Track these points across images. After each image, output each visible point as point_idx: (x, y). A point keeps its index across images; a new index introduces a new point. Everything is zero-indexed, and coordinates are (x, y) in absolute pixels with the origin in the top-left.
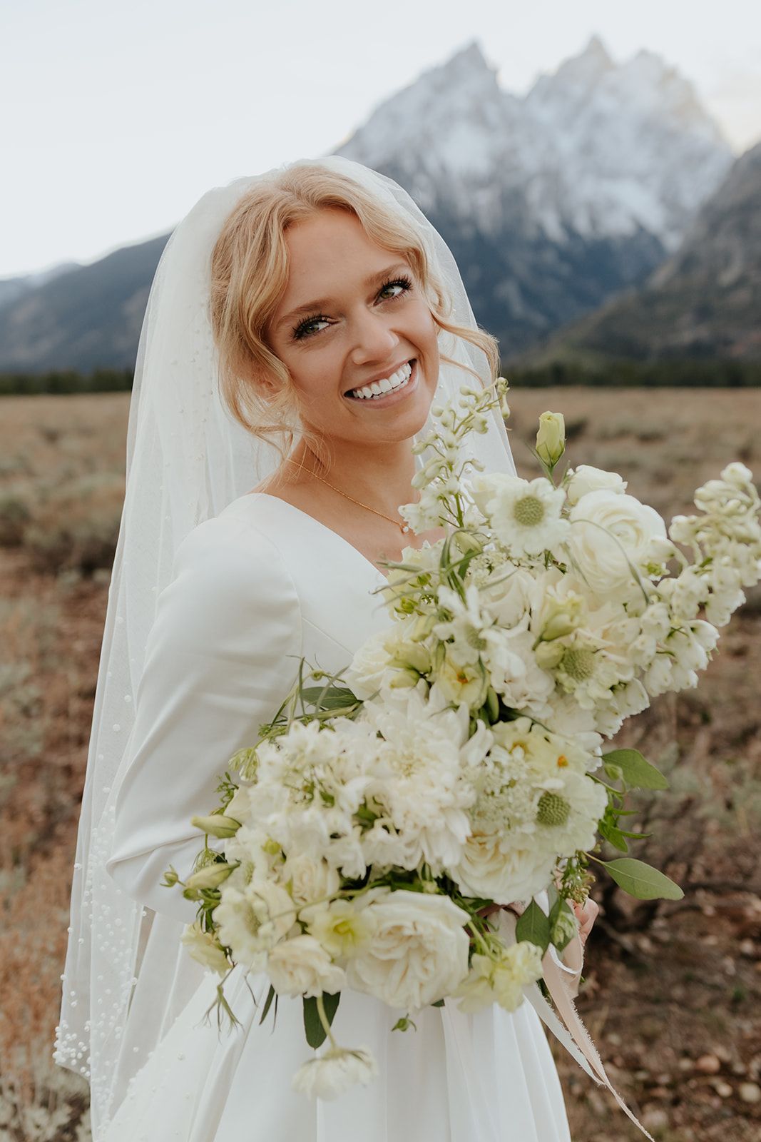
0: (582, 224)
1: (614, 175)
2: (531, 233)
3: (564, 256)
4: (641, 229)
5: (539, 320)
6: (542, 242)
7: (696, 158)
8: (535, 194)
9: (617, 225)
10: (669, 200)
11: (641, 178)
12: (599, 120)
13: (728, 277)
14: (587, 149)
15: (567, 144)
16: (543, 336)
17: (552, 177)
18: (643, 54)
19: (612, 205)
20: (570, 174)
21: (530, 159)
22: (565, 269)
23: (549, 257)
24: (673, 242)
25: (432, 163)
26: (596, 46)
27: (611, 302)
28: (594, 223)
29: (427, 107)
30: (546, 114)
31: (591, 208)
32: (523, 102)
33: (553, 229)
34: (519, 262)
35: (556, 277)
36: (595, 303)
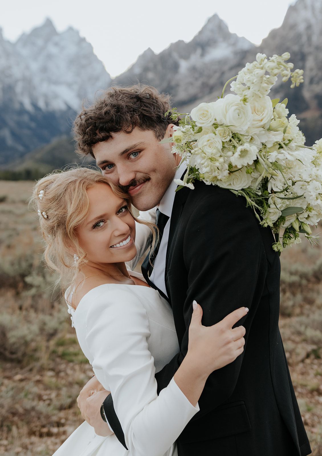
0: (41, 104)
1: (57, 83)
2: (17, 106)
3: (33, 118)
4: (69, 108)
5: (21, 148)
6: (22, 111)
7: (94, 79)
8: (19, 88)
9: (58, 105)
10: (81, 95)
11: (69, 85)
12: (50, 57)
14: (44, 69)
15: (35, 66)
16: (22, 155)
17: (28, 81)
18: (71, 29)
19: (56, 96)
20: (36, 80)
21: (17, 72)
22: (33, 125)
23: (26, 118)
26: (49, 23)
27: (55, 141)
28: (47, 104)
30: (25, 52)
31: (46, 96)
32: (14, 45)
33: (28, 106)
34: (11, 120)
35: (29, 128)
36: (47, 141)
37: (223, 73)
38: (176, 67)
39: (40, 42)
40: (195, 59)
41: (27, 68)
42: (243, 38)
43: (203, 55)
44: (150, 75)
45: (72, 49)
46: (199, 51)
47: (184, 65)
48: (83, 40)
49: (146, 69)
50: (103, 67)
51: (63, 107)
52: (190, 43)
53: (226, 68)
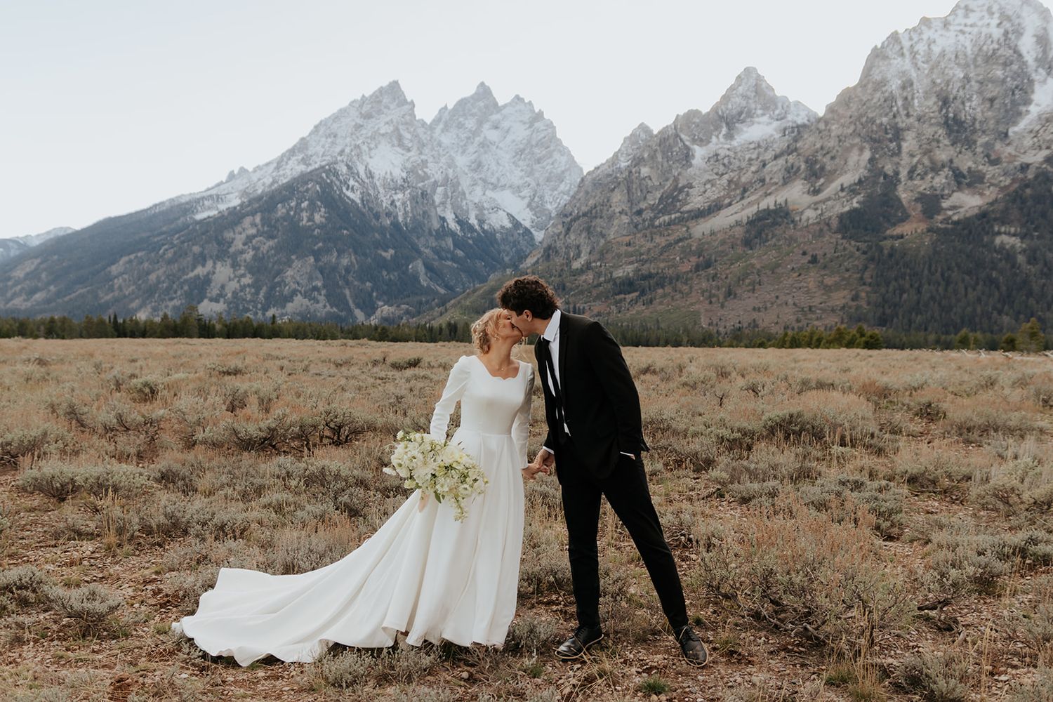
0: (473, 221)
1: (497, 187)
2: (436, 225)
3: (458, 242)
4: (517, 225)
6: (444, 232)
7: (557, 178)
8: (437, 199)
9: (499, 221)
10: (535, 206)
11: (517, 190)
12: (485, 145)
13: (576, 265)
14: (478, 166)
15: (462, 161)
16: (444, 302)
17: (451, 184)
18: (518, 99)
19: (497, 208)
20: (465, 184)
21: (435, 172)
22: (460, 253)
23: (448, 243)
24: (539, 236)
25: (361, 170)
26: (484, 92)
28: (481, 222)
29: (358, 127)
30: (446, 140)
31: (479, 207)
32: (431, 127)
33: (451, 223)
34: (426, 246)
35: (454, 259)
36: (483, 280)
37: (764, 165)
38: (687, 156)
39: (471, 124)
40: (718, 143)
41: (451, 164)
42: (798, 104)
43: (730, 136)
44: (645, 171)
45: (520, 133)
46: (724, 130)
47: (699, 153)
48: (539, 116)
49: (638, 161)
50: (571, 159)
51: (508, 224)
52: (708, 114)
53: (768, 156)
